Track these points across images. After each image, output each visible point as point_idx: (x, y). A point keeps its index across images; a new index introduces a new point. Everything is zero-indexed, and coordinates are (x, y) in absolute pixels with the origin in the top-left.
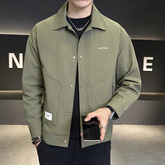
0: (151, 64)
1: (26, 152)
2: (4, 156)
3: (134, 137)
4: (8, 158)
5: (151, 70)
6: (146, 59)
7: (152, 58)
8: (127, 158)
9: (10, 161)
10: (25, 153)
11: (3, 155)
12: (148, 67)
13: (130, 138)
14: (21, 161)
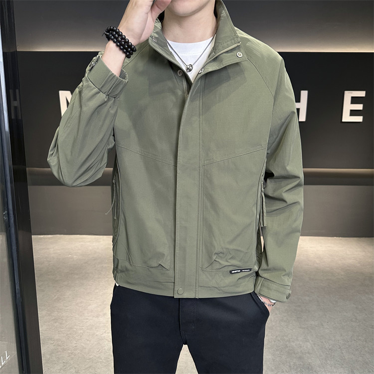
0: (359, 107)
1: (97, 291)
2: (56, 297)
3: (317, 264)
4: (65, 302)
5: (359, 119)
6: (348, 95)
7: (362, 94)
8: (299, 306)
9: (67, 307)
10: (97, 293)
11: (53, 296)
12: (353, 113)
13: (308, 265)
14: (89, 307)
